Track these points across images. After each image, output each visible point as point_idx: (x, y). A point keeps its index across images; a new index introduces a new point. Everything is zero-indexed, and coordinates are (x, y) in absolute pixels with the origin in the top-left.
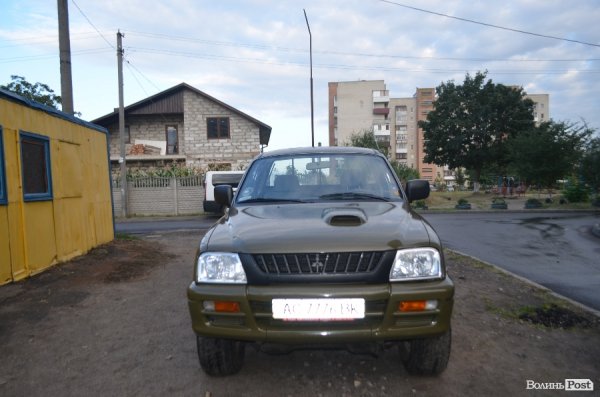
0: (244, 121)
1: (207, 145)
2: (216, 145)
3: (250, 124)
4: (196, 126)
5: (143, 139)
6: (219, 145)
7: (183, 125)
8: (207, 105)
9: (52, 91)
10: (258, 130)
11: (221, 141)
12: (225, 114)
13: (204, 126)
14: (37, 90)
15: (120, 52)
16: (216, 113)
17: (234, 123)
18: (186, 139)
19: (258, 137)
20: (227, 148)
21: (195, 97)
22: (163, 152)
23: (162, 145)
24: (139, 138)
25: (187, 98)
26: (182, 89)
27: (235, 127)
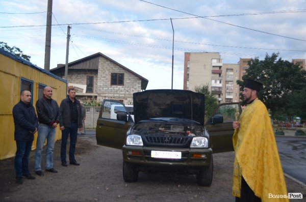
0: (133, 76)
1: (110, 89)
2: (115, 89)
3: (136, 78)
4: (104, 77)
5: (74, 83)
6: (117, 89)
7: (97, 77)
8: (112, 65)
10: (140, 82)
11: (118, 87)
12: (122, 71)
13: (109, 78)
14: (13, 51)
15: (69, 36)
16: (117, 70)
17: (126, 76)
18: (99, 84)
19: (140, 85)
20: (121, 91)
21: (105, 60)
22: (84, 91)
23: (84, 87)
24: (71, 82)
25: (101, 60)
26: (99, 55)
27: (127, 78)
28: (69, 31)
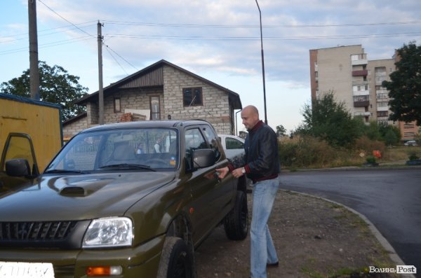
0: (214, 90)
1: (183, 112)
2: (190, 111)
3: (220, 92)
4: (174, 95)
5: (132, 108)
6: (194, 111)
7: (163, 97)
8: (183, 77)
9: (66, 72)
10: (227, 97)
11: (195, 108)
12: (198, 85)
13: (181, 95)
14: (55, 71)
15: (100, 38)
16: (191, 84)
17: (206, 92)
18: (166, 107)
19: (227, 103)
20: (200, 114)
21: (173, 71)
22: (148, 118)
23: (147, 113)
24: (128, 108)
25: (166, 71)
26: (162, 65)
27: (207, 96)
28: (99, 31)
